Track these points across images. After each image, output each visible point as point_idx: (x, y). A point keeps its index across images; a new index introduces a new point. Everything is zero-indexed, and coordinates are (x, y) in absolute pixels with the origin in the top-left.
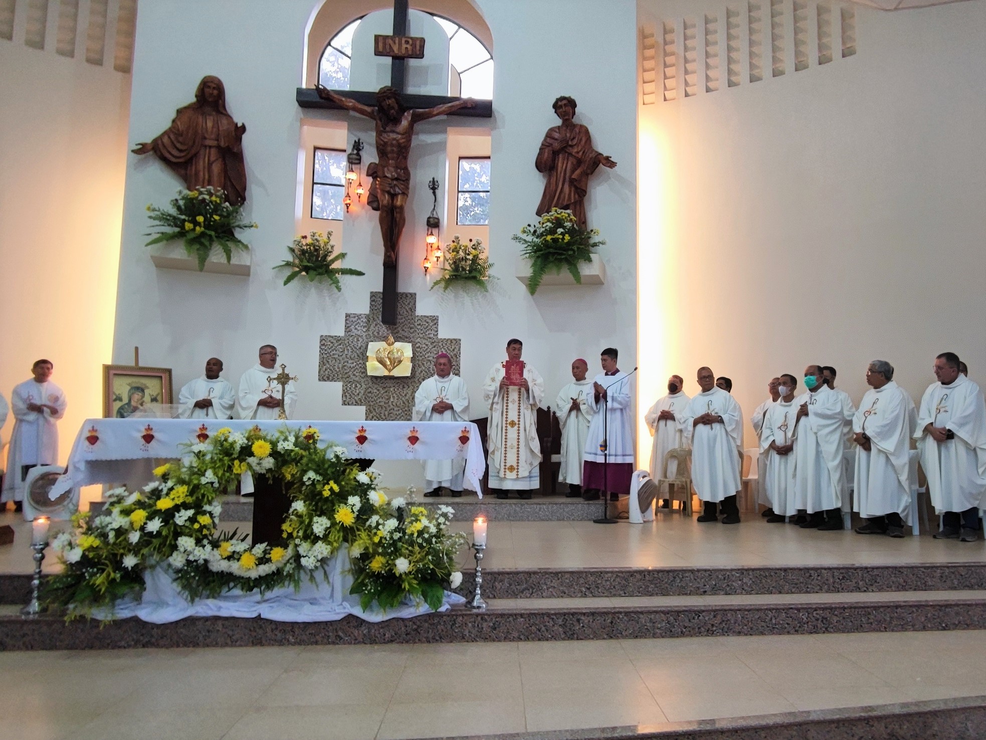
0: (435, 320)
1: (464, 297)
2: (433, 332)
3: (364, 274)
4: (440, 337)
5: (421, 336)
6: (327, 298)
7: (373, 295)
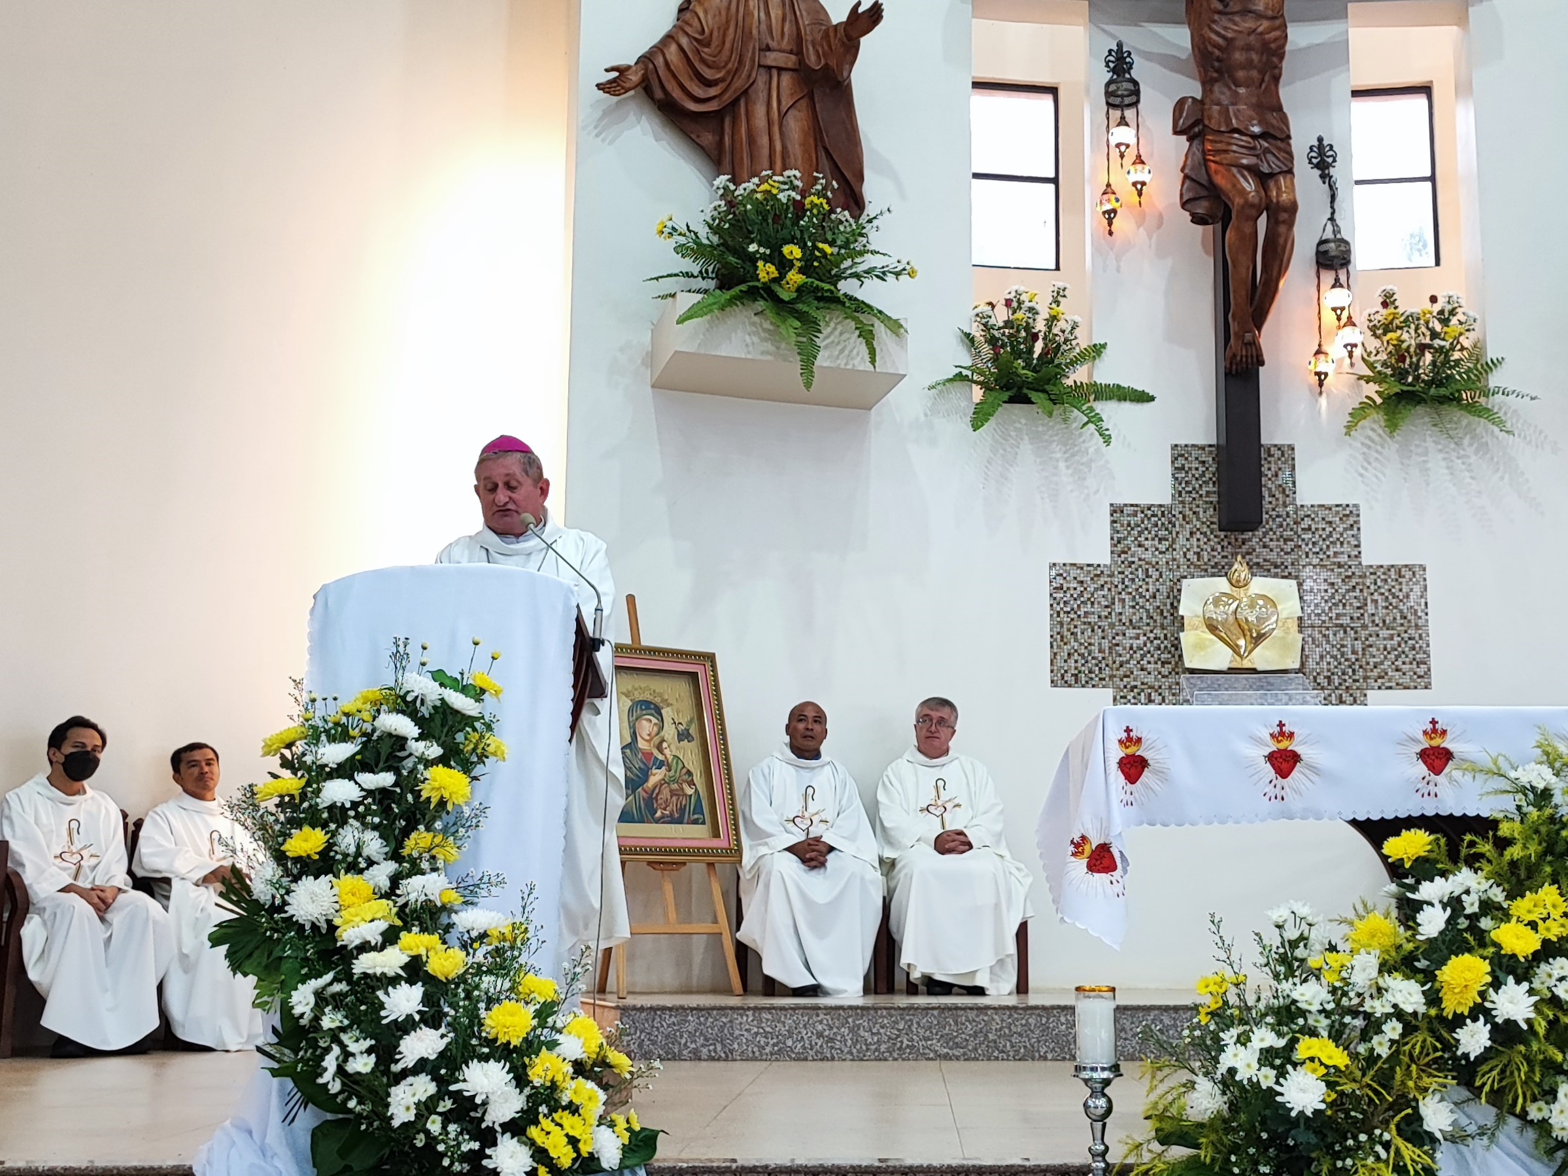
0: (1349, 515)
1: (1426, 454)
2: (1346, 548)
3: (1152, 399)
4: (1366, 560)
5: (1315, 561)
6: (1062, 465)
7: (1179, 453)
